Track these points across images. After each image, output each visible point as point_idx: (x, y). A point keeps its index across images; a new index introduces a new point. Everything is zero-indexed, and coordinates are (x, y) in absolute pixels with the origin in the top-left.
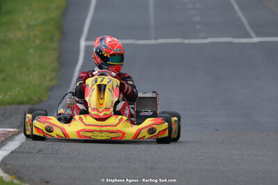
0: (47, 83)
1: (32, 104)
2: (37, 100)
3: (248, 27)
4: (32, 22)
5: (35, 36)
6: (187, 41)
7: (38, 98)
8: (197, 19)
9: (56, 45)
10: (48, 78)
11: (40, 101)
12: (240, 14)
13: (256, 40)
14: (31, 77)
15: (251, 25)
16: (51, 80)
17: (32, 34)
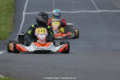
0: (9, 31)
1: (2, 40)
2: (4, 38)
4: (2, 5)
5: (3, 10)
6: (69, 12)
7: (5, 37)
9: (12, 14)
10: (9, 29)
11: (6, 39)
12: (92, 0)
14: (2, 28)
15: (97, 5)
16: (10, 29)
17: (2, 10)
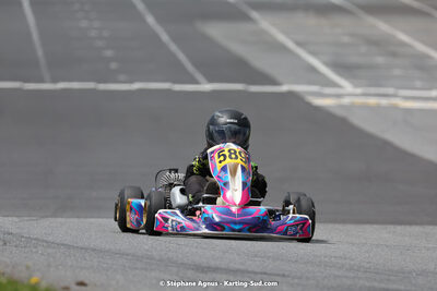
3: (190, 67)
6: (102, 87)
8: (109, 53)
12: (173, 47)
13: (207, 87)
15: (197, 65)
